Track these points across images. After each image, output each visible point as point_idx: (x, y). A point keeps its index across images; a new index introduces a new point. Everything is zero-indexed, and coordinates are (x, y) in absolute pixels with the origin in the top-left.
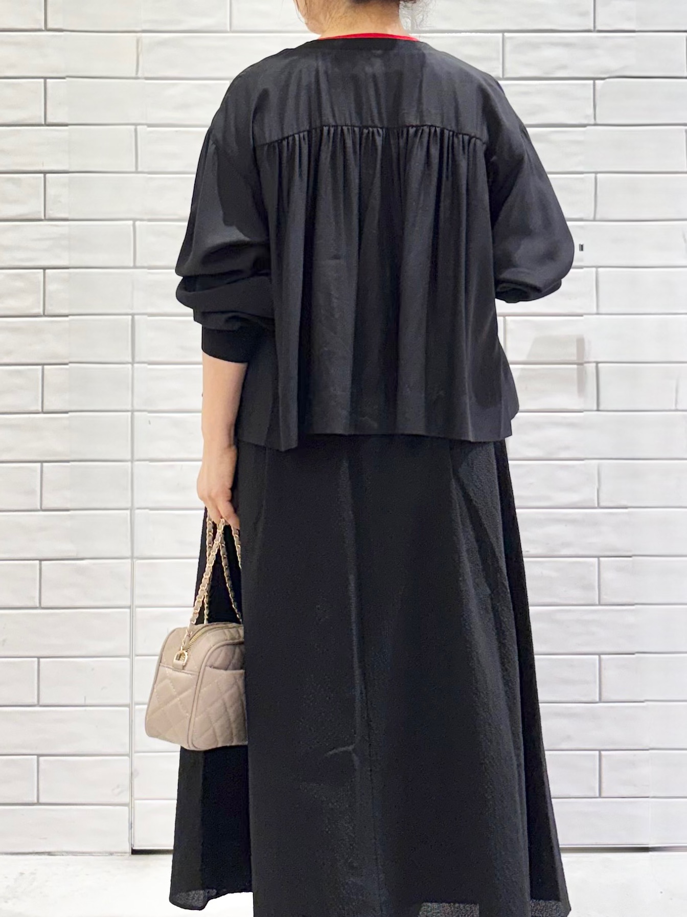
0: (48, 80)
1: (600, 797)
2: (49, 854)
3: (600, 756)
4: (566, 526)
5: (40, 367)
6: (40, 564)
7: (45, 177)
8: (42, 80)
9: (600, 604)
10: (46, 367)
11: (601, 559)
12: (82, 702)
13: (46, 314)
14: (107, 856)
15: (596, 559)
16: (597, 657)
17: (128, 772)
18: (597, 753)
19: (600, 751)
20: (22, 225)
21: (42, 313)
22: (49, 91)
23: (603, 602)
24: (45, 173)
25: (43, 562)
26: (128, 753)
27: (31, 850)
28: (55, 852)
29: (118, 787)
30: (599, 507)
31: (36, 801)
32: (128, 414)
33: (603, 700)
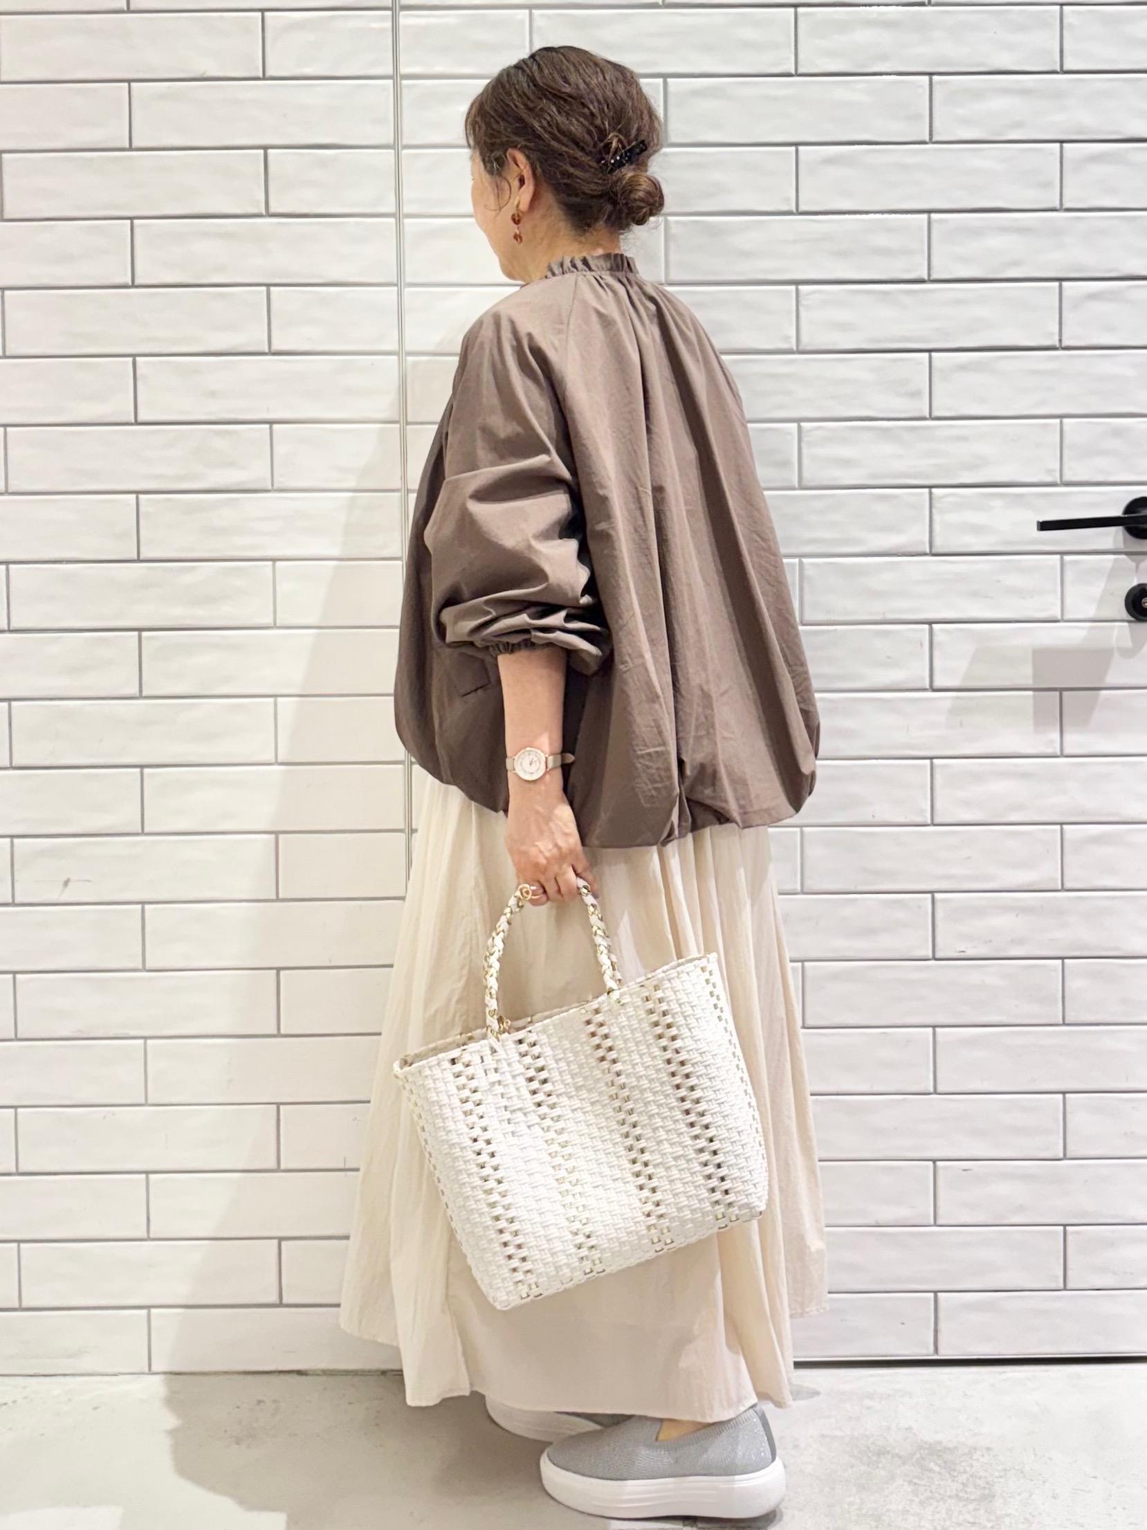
0: (272, 289)
1: (1065, 1289)
2: (300, 1373)
3: (1065, 1232)
4: (1017, 915)
5: (272, 700)
6: (278, 975)
7: (271, 429)
8: (264, 288)
9: (1064, 1024)
10: (279, 699)
11: (1066, 961)
12: (341, 1166)
13: (278, 625)
14: (380, 1375)
15: (1059, 962)
16: (1061, 1096)
18: (1062, 1228)
19: (1065, 1225)
20: (237, 499)
21: (272, 625)
22: (274, 305)
23: (1067, 1022)
24: (271, 423)
25: (282, 973)
27: (271, 1368)
28: (305, 1371)
30: (1063, 889)
31: (278, 1302)
32: (401, 766)
33: (1068, 1156)
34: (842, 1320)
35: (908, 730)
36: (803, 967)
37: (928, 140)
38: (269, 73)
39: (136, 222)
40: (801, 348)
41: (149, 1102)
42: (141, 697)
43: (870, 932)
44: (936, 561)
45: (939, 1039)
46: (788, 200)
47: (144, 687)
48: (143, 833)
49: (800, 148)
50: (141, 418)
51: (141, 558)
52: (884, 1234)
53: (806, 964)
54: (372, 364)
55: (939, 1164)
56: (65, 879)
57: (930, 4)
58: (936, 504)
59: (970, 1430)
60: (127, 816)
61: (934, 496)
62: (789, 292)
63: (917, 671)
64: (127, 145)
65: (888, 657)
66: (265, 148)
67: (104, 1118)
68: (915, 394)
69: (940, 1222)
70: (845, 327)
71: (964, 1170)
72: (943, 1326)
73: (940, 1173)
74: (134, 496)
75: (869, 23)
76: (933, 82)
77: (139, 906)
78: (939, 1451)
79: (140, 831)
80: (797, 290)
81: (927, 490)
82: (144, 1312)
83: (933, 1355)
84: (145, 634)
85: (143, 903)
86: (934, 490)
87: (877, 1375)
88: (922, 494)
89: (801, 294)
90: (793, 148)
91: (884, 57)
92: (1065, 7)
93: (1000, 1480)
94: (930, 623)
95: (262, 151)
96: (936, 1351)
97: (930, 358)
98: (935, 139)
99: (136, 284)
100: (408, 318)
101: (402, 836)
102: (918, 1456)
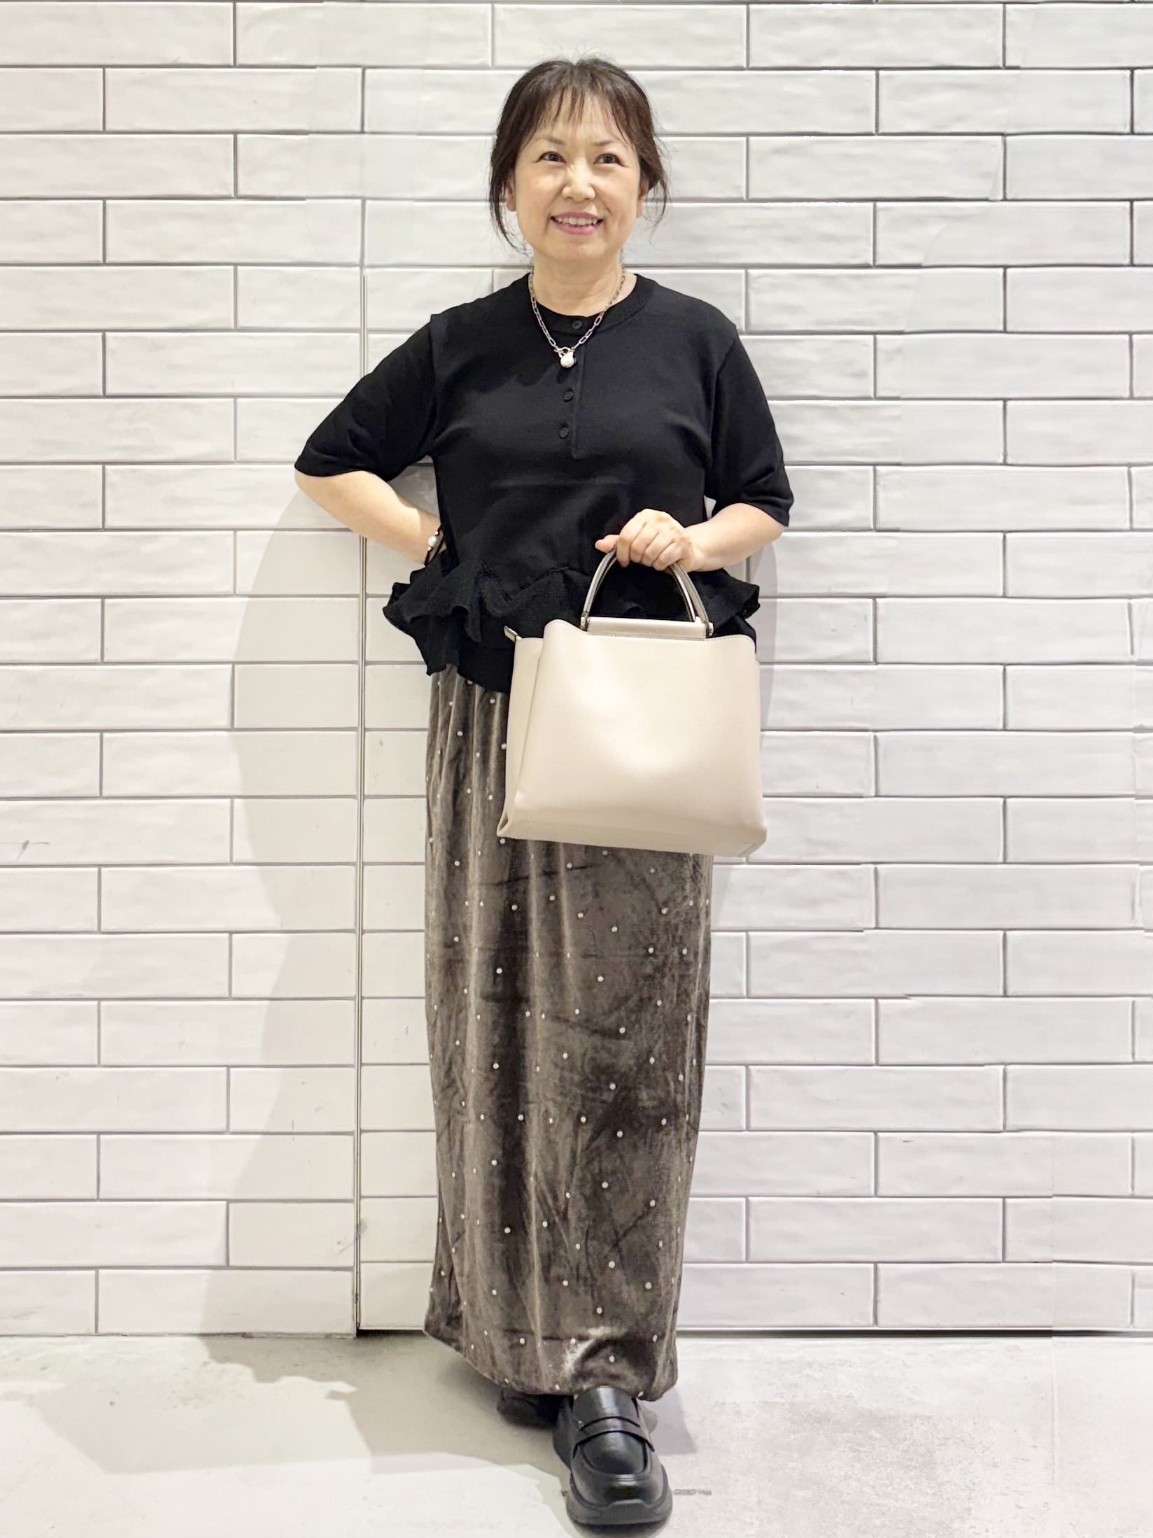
0: (240, 268)
1: (1004, 1261)
2: (244, 1335)
3: (1004, 1204)
5: (229, 667)
6: (230, 939)
7: (235, 402)
8: (231, 268)
9: (1005, 995)
10: (237, 666)
11: (1008, 932)
12: (289, 1129)
13: (237, 593)
14: (324, 1338)
15: (1001, 933)
16: (1000, 1068)
17: (353, 1224)
18: (1001, 1200)
19: (1004, 1198)
20: (202, 470)
21: (232, 593)
22: (240, 283)
23: (1008, 993)
24: (235, 396)
25: (234, 936)
26: (352, 1198)
27: (218, 1330)
28: (250, 1333)
29: (339, 1243)
30: (1006, 862)
31: (225, 1264)
32: (354, 733)
33: (1007, 1129)
34: (782, 1290)
35: (852, 702)
36: (748, 938)
37: (874, 132)
38: (240, 61)
39: (108, 202)
40: (752, 328)
41: (102, 1063)
42: (103, 663)
43: (813, 902)
44: (879, 537)
45: (882, 1010)
46: (740, 187)
47: (106, 652)
48: (101, 797)
49: (751, 138)
50: (109, 391)
51: (108, 525)
52: (826, 1205)
53: (750, 933)
54: (334, 342)
55: (880, 1134)
56: (24, 841)
57: (877, 2)
58: (881, 482)
59: (910, 1399)
60: (85, 780)
61: (878, 474)
62: (740, 275)
63: (861, 644)
64: (101, 129)
65: (833, 630)
66: (235, 133)
67: (57, 1078)
68: (861, 375)
69: (881, 1192)
70: (792, 309)
71: (904, 1141)
72: (881, 1296)
73: (882, 1144)
74: (100, 467)
75: (820, 20)
76: (880, 77)
77: (96, 869)
78: (881, 1419)
79: (98, 795)
80: (747, 274)
81: (871, 468)
82: (93, 1272)
83: (873, 1326)
84: (107, 601)
85: (100, 866)
86: (878, 468)
87: (819, 1346)
88: (867, 471)
89: (751, 278)
90: (744, 139)
91: (830, 53)
92: (1007, 6)
93: (940, 1448)
94: (874, 597)
95: (231, 136)
96: (876, 1322)
97: (875, 340)
98: (880, 131)
99: (107, 262)
100: (370, 298)
101: (354, 803)
102: (859, 1423)
